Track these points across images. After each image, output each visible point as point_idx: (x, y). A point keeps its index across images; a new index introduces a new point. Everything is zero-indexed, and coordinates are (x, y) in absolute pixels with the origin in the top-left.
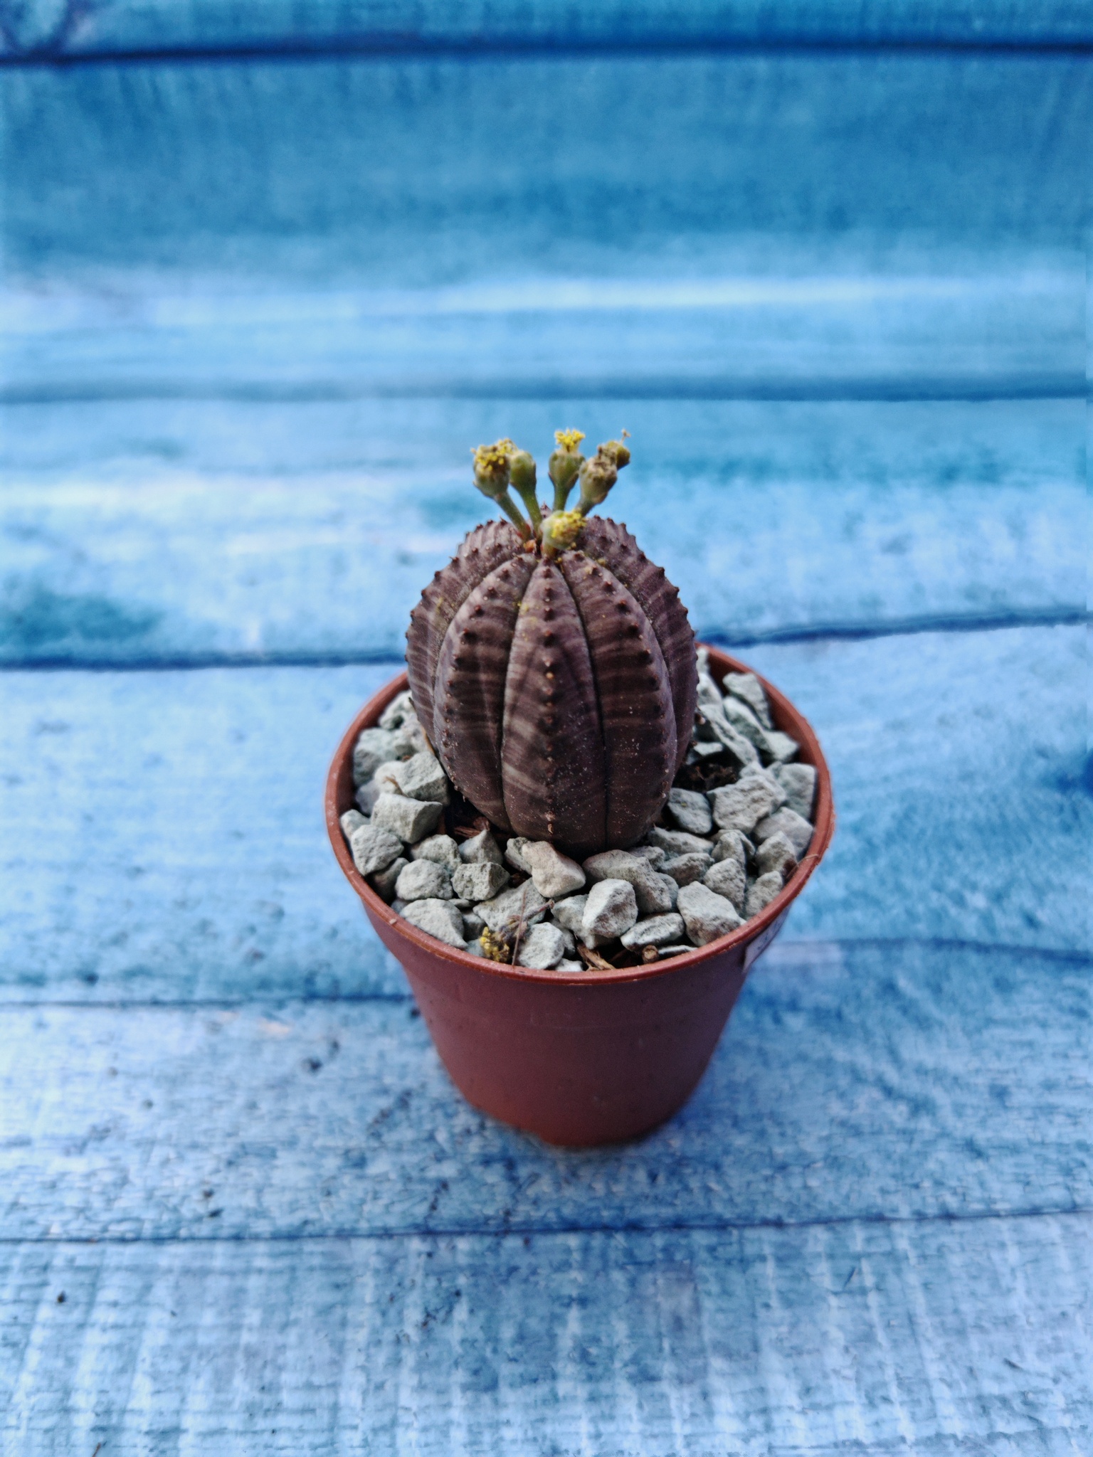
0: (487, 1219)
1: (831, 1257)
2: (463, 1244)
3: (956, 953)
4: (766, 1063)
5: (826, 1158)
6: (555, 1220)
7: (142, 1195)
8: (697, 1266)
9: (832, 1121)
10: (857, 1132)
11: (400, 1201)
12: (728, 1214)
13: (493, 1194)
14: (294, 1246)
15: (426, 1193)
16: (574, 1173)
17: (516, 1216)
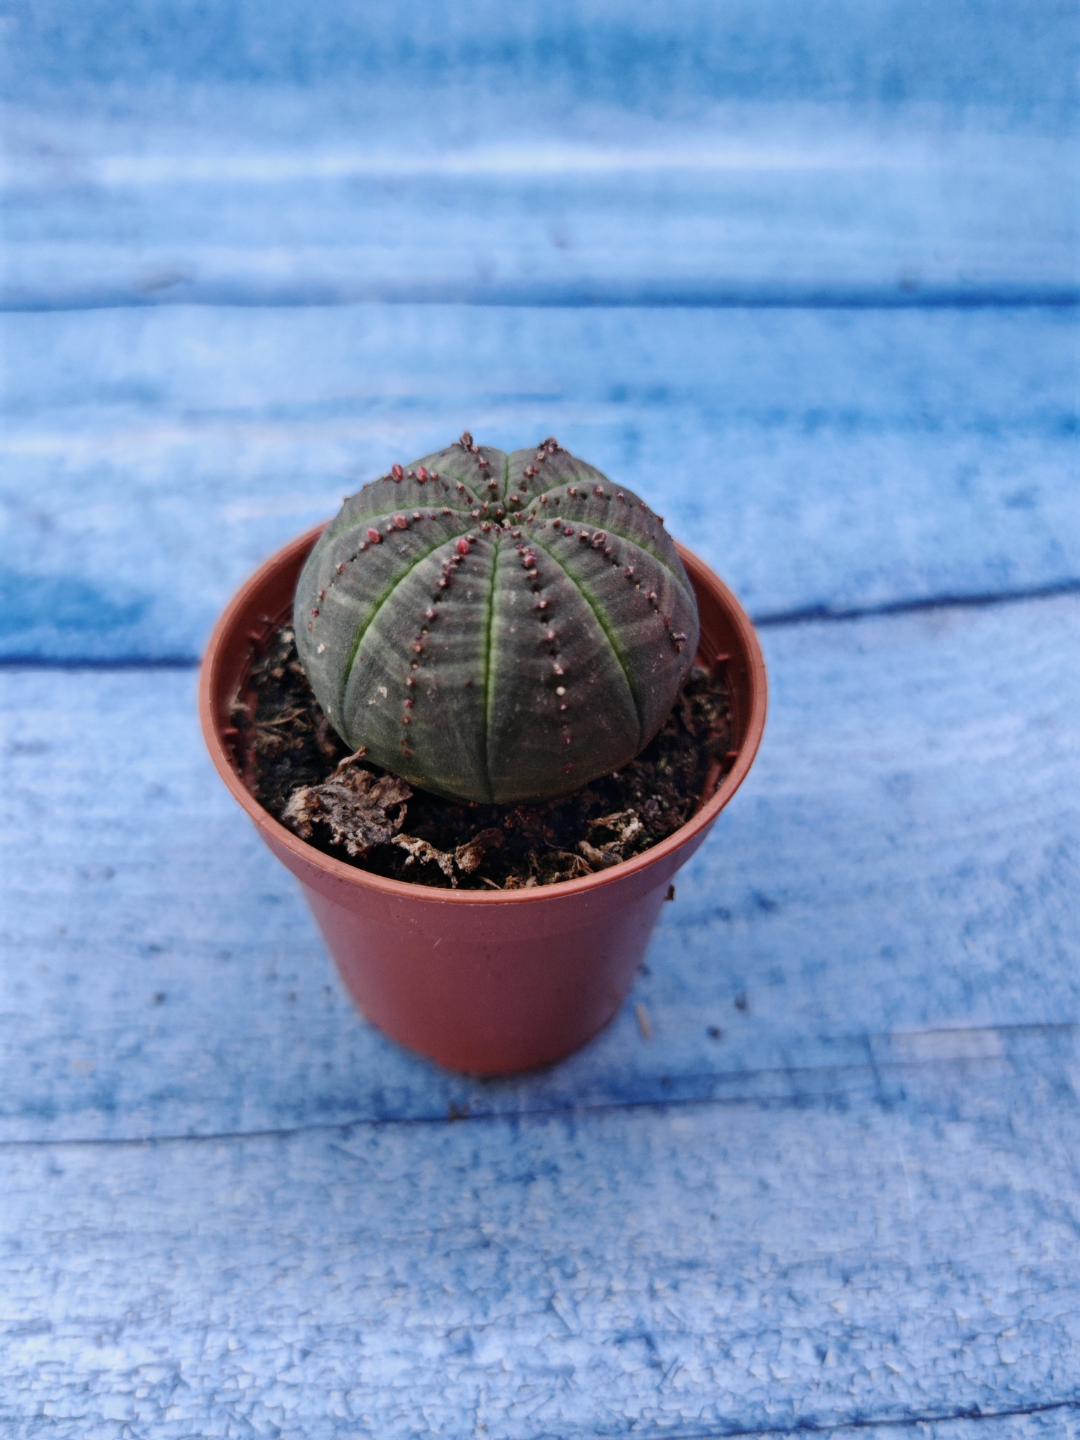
0: (632, 1423)
4: (934, 1196)
5: (1018, 1324)
6: (714, 1422)
7: (201, 1400)
9: (1020, 1272)
11: (524, 1403)
12: (916, 1403)
13: (633, 1388)
15: (553, 1390)
16: (727, 1355)
17: (665, 1417)
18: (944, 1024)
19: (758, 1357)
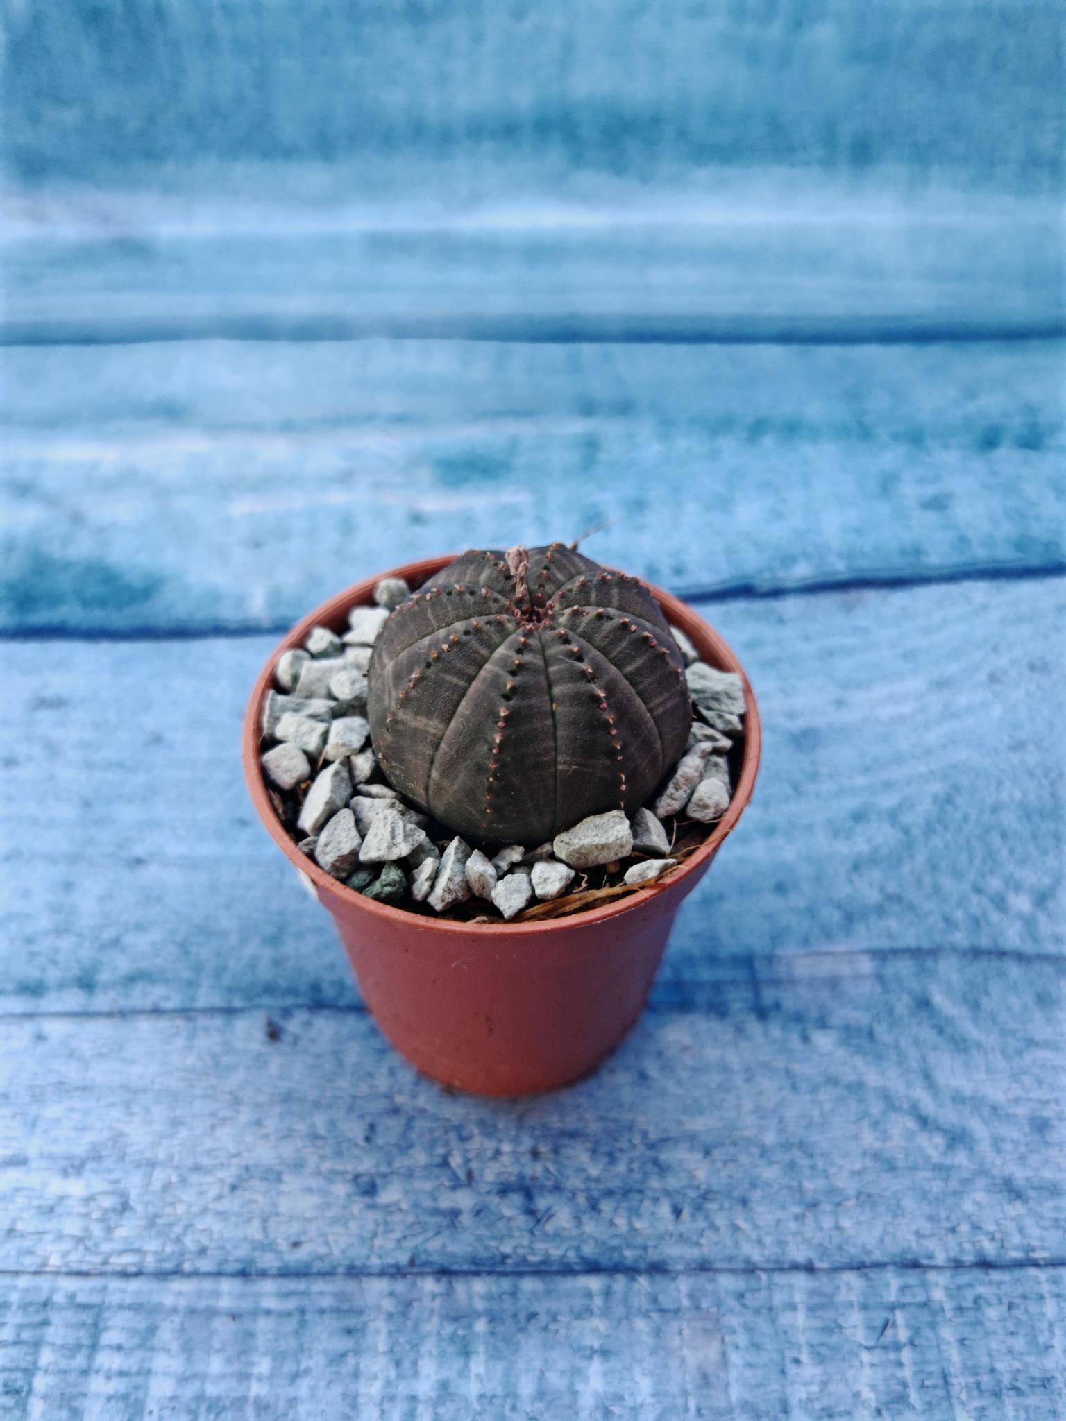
0: (505, 1257)
1: (864, 1307)
2: (479, 1286)
3: (995, 964)
4: (794, 1088)
5: (859, 1195)
6: (577, 1260)
7: (144, 1222)
8: (724, 1315)
9: (864, 1154)
10: (891, 1167)
11: (414, 1235)
12: (756, 1256)
13: (510, 1229)
14: (301, 1285)
15: (440, 1226)
16: (594, 1207)
17: (534, 1254)
18: (824, 947)
19: (621, 1211)
